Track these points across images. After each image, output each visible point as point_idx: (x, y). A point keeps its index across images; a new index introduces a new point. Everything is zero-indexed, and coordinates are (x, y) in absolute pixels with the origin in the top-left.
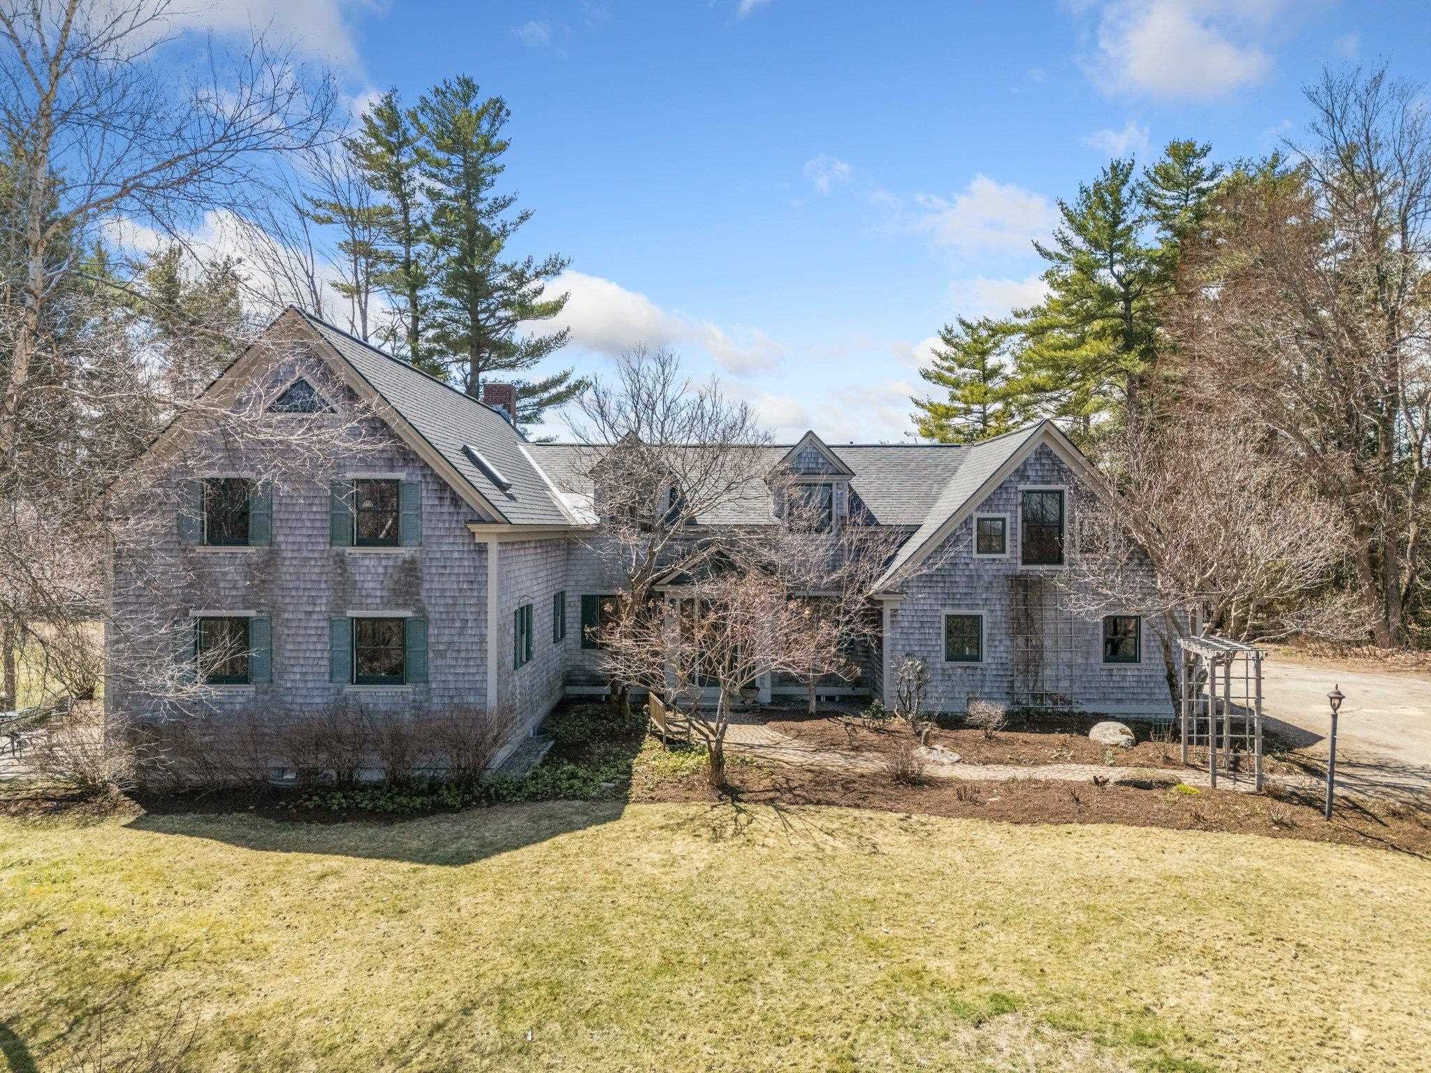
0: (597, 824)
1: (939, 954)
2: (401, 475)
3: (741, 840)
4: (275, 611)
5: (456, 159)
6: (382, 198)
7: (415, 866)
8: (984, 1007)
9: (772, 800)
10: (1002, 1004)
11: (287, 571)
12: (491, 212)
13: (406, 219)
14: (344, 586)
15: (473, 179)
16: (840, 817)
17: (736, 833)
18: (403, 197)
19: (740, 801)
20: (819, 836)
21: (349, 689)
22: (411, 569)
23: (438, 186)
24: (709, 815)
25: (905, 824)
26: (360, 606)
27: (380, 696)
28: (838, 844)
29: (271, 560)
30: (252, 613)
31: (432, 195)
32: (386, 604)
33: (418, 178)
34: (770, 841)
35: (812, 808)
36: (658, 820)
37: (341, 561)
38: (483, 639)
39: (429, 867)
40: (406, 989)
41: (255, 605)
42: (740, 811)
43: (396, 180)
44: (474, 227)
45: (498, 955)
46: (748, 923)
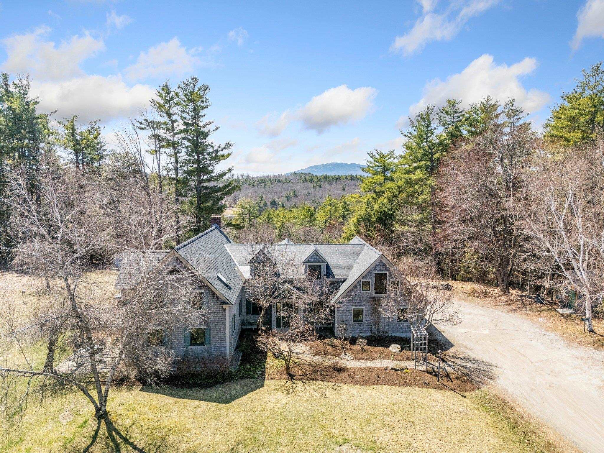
0: (258, 389)
1: (335, 428)
3: (293, 394)
6: (165, 119)
7: (217, 404)
8: (342, 442)
9: (302, 379)
10: (346, 441)
12: (204, 126)
16: (318, 385)
17: (293, 391)
19: (294, 379)
20: (313, 392)
21: (190, 347)
24: (286, 385)
25: (334, 387)
27: (198, 349)
28: (317, 394)
31: (182, 118)
32: (199, 325)
34: (301, 394)
35: (311, 381)
36: (273, 387)
38: (225, 334)
39: (220, 404)
40: (224, 440)
42: (294, 383)
43: (168, 113)
45: (241, 430)
46: (295, 420)
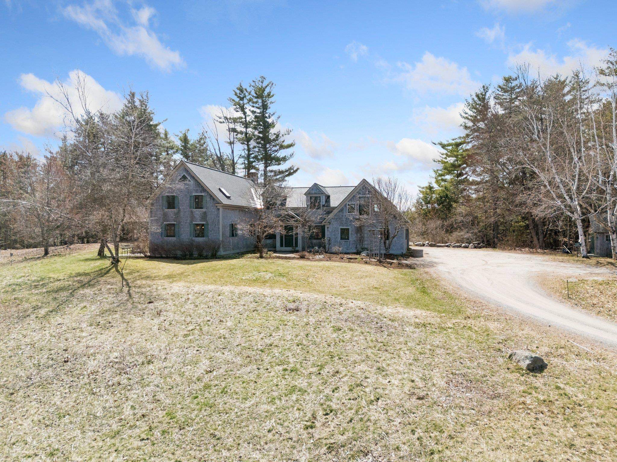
2: (203, 194)
4: (180, 222)
5: (260, 101)
6: (240, 114)
11: (182, 214)
12: (269, 117)
13: (246, 121)
14: (193, 217)
15: (265, 107)
18: (245, 113)
21: (194, 238)
22: (205, 213)
23: (255, 109)
26: (195, 221)
27: (200, 239)
29: (179, 211)
30: (175, 223)
31: (253, 112)
32: (201, 221)
33: (248, 108)
37: (192, 212)
38: (219, 228)
41: (176, 221)
43: (243, 109)
44: (265, 122)
